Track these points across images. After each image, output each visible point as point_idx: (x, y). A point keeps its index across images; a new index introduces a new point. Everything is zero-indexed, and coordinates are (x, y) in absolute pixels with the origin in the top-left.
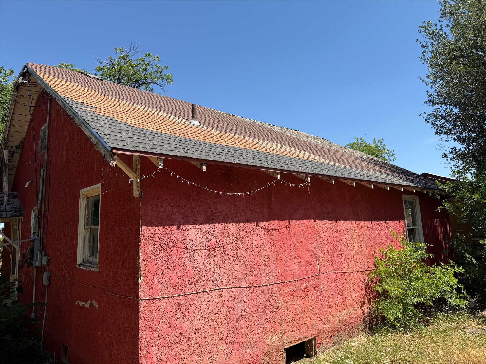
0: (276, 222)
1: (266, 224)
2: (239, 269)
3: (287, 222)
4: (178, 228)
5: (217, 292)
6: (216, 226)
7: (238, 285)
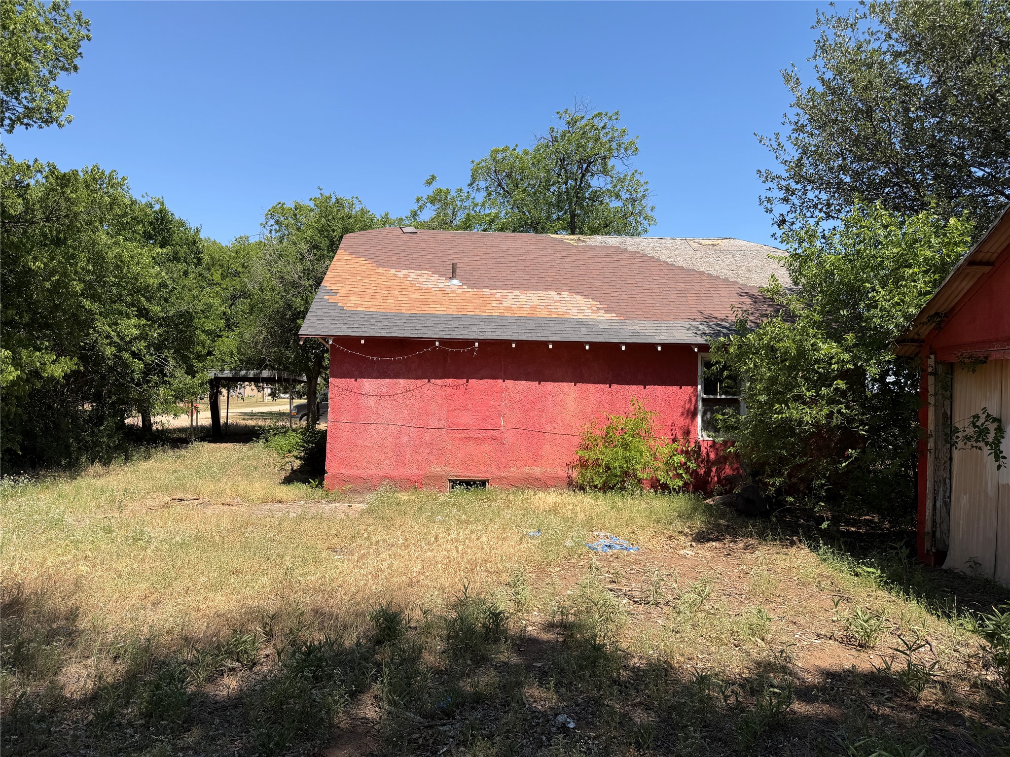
0: (451, 380)
1: (439, 382)
2: (407, 413)
3: (465, 380)
4: (356, 380)
5: (386, 426)
6: (388, 380)
7: (405, 423)
